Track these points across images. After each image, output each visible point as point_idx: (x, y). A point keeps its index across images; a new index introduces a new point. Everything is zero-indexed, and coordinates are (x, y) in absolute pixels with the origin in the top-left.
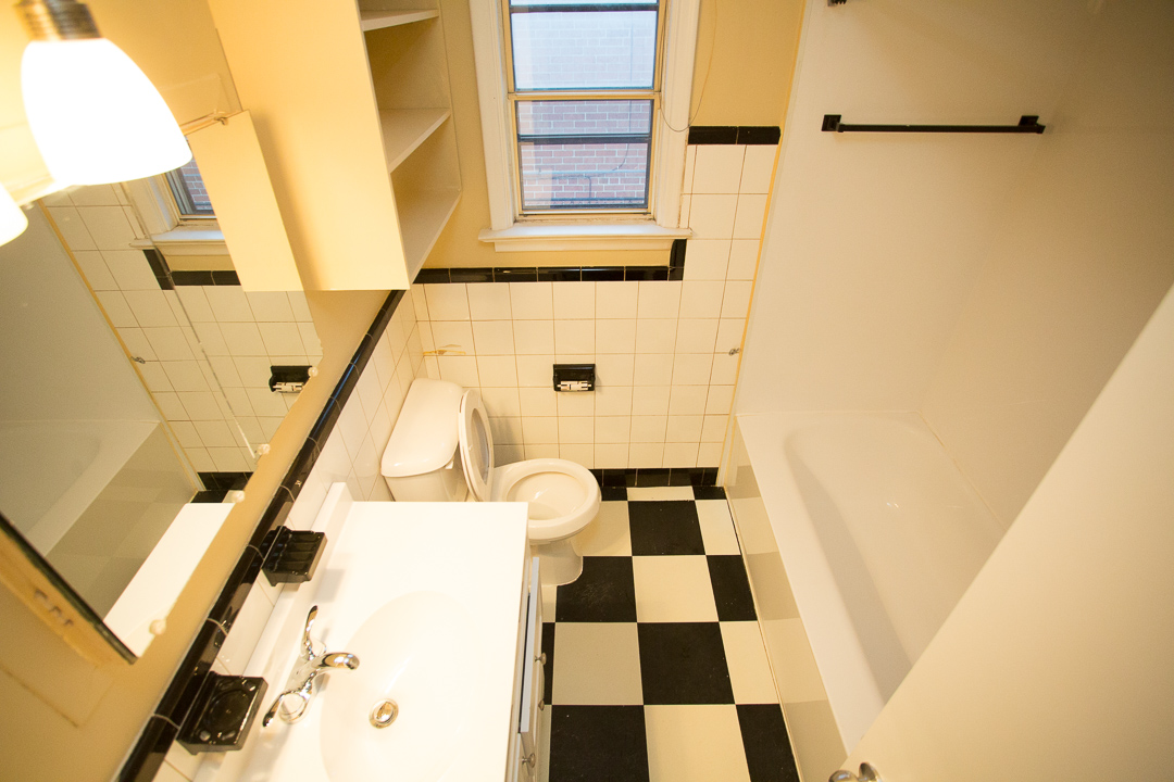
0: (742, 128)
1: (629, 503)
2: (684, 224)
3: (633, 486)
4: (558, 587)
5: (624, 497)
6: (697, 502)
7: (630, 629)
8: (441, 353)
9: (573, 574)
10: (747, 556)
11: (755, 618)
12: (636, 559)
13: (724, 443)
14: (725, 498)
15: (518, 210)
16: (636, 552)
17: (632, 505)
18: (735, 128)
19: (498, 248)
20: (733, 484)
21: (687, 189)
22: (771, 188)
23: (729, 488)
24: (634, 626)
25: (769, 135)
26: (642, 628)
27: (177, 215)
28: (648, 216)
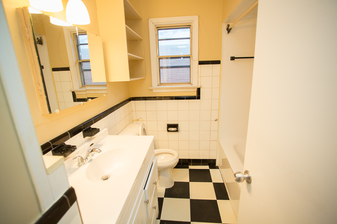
0: (211, 61)
1: (189, 169)
2: (199, 84)
3: (190, 165)
4: (166, 189)
5: (188, 168)
6: (210, 170)
7: (188, 201)
8: (138, 120)
9: (171, 185)
10: (226, 183)
11: (228, 199)
12: (190, 183)
13: (217, 150)
14: (219, 169)
15: (159, 83)
16: (190, 181)
17: (190, 170)
18: (210, 61)
19: (154, 91)
20: (221, 165)
21: (199, 76)
22: (220, 75)
23: (220, 166)
24: (189, 200)
25: (218, 62)
26: (191, 201)
27: (81, 86)
28: (191, 84)
